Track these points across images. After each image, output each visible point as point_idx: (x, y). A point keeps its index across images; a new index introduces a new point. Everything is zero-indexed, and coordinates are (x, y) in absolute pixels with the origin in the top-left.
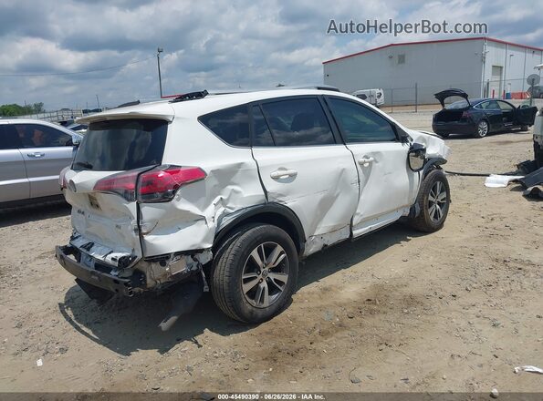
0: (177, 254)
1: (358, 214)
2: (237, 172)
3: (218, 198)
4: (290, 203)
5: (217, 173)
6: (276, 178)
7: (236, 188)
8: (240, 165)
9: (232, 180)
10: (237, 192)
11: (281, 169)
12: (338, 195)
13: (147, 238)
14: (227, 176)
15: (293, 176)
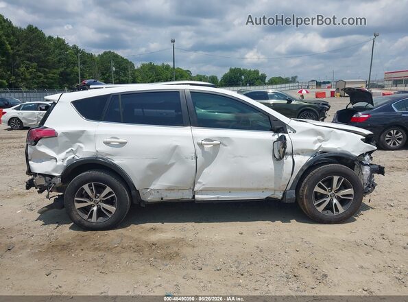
0: (39, 174)
1: (200, 183)
2: (81, 135)
3: (70, 149)
4: (117, 161)
5: (66, 134)
6: (107, 143)
7: (81, 145)
8: (83, 132)
9: (79, 140)
10: (81, 148)
11: (113, 138)
12: (172, 165)
13: (30, 162)
14: (75, 137)
15: (123, 144)
